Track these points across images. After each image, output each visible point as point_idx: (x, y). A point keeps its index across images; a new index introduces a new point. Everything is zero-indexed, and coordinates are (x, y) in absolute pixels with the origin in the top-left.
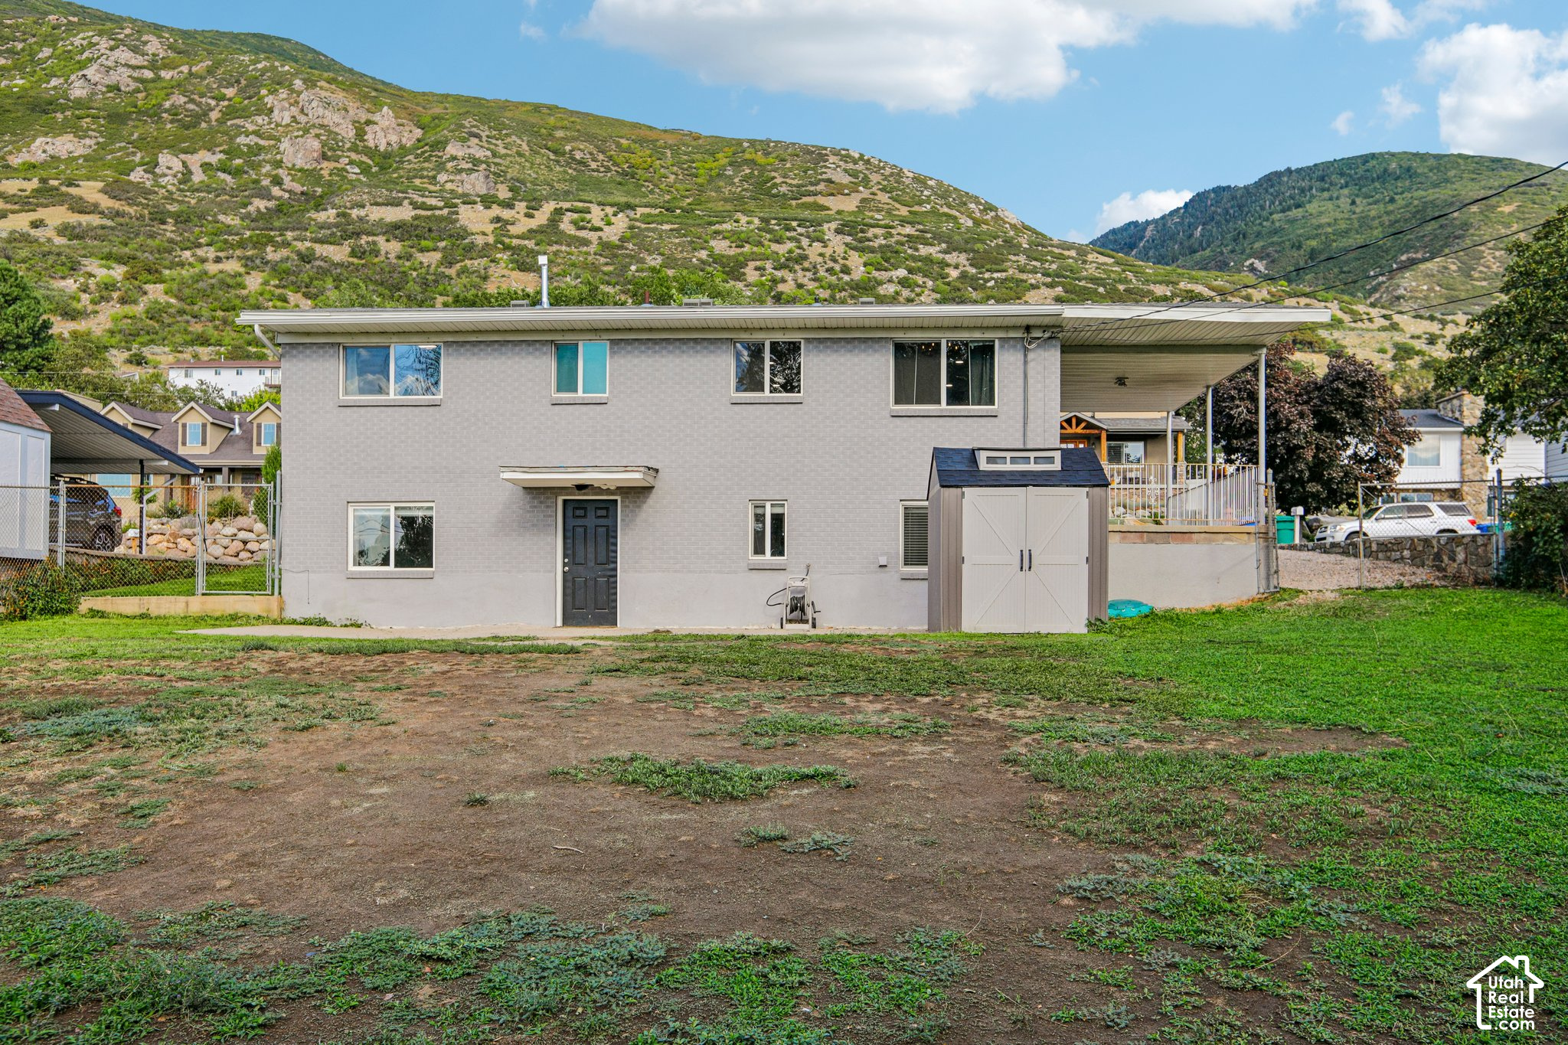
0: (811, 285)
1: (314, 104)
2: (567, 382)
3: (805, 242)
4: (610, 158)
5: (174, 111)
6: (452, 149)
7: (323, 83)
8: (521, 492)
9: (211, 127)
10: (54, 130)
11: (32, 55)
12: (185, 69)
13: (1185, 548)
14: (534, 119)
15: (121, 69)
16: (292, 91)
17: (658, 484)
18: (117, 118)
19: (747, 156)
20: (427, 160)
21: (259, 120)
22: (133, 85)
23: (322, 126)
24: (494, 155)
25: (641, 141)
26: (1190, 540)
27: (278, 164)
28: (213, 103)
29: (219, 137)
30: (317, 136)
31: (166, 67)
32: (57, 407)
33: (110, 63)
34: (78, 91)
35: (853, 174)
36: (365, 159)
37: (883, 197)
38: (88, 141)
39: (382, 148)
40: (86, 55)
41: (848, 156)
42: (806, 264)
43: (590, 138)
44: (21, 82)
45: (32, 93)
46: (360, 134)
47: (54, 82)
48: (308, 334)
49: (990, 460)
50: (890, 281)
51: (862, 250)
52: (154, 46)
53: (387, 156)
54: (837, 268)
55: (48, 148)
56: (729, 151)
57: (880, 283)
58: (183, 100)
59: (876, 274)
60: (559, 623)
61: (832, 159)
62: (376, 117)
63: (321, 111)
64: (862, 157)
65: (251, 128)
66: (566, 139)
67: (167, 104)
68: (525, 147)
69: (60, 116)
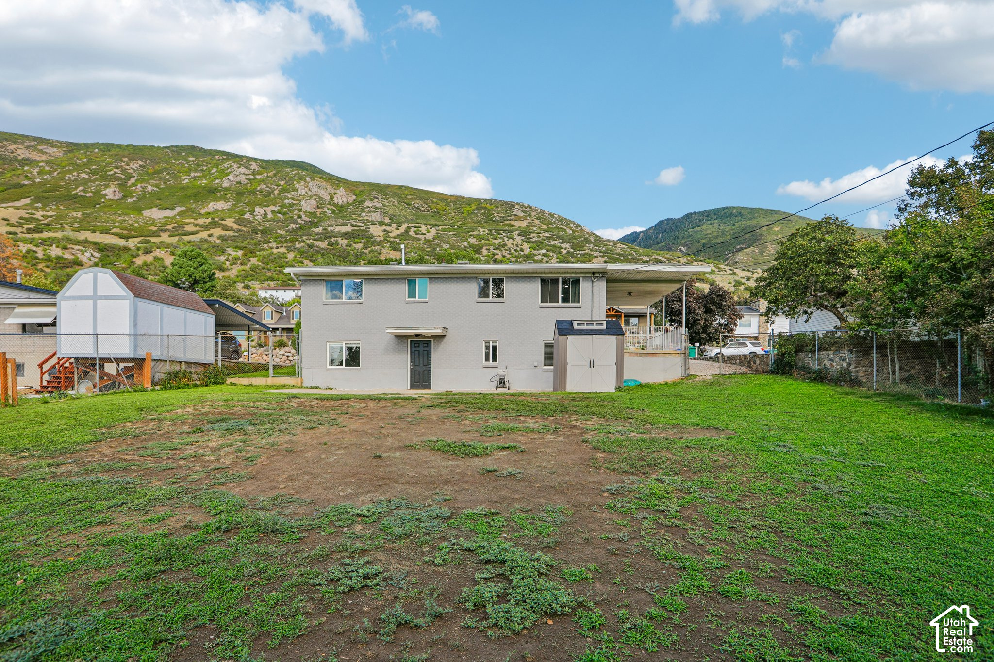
0: (508, 256)
1: (314, 187)
2: (412, 294)
3: (506, 239)
4: (429, 206)
5: (261, 191)
6: (367, 203)
7: (317, 179)
8: (394, 337)
9: (275, 197)
10: (217, 199)
11: (209, 171)
12: (265, 174)
13: (654, 359)
14: (399, 191)
15: (241, 175)
16: (306, 182)
17: (447, 334)
18: (240, 194)
19: (483, 205)
20: (357, 208)
21: (293, 193)
22: (246, 181)
23: (317, 195)
24: (384, 205)
25: (441, 200)
26: (656, 356)
27: (300, 210)
28: (276, 187)
29: (278, 201)
30: (315, 199)
31: (258, 174)
32: (217, 305)
33: (238, 173)
34: (226, 184)
35: (525, 212)
36: (333, 208)
37: (537, 221)
38: (229, 203)
39: (340, 203)
40: (229, 170)
41: (523, 205)
42: (506, 248)
43: (421, 199)
44: (205, 182)
45: (209, 186)
46: (332, 198)
47: (217, 181)
48: (311, 276)
49: (578, 325)
50: (539, 254)
51: (529, 242)
52: (254, 166)
53: (342, 206)
54: (519, 249)
55: (215, 206)
56: (476, 203)
57: (536, 255)
58: (264, 186)
59: (534, 252)
60: (409, 388)
61: (517, 206)
62: (338, 192)
63: (317, 189)
64: (528, 206)
65: (290, 196)
66: (412, 199)
67: (259, 188)
68: (396, 202)
69: (219, 194)
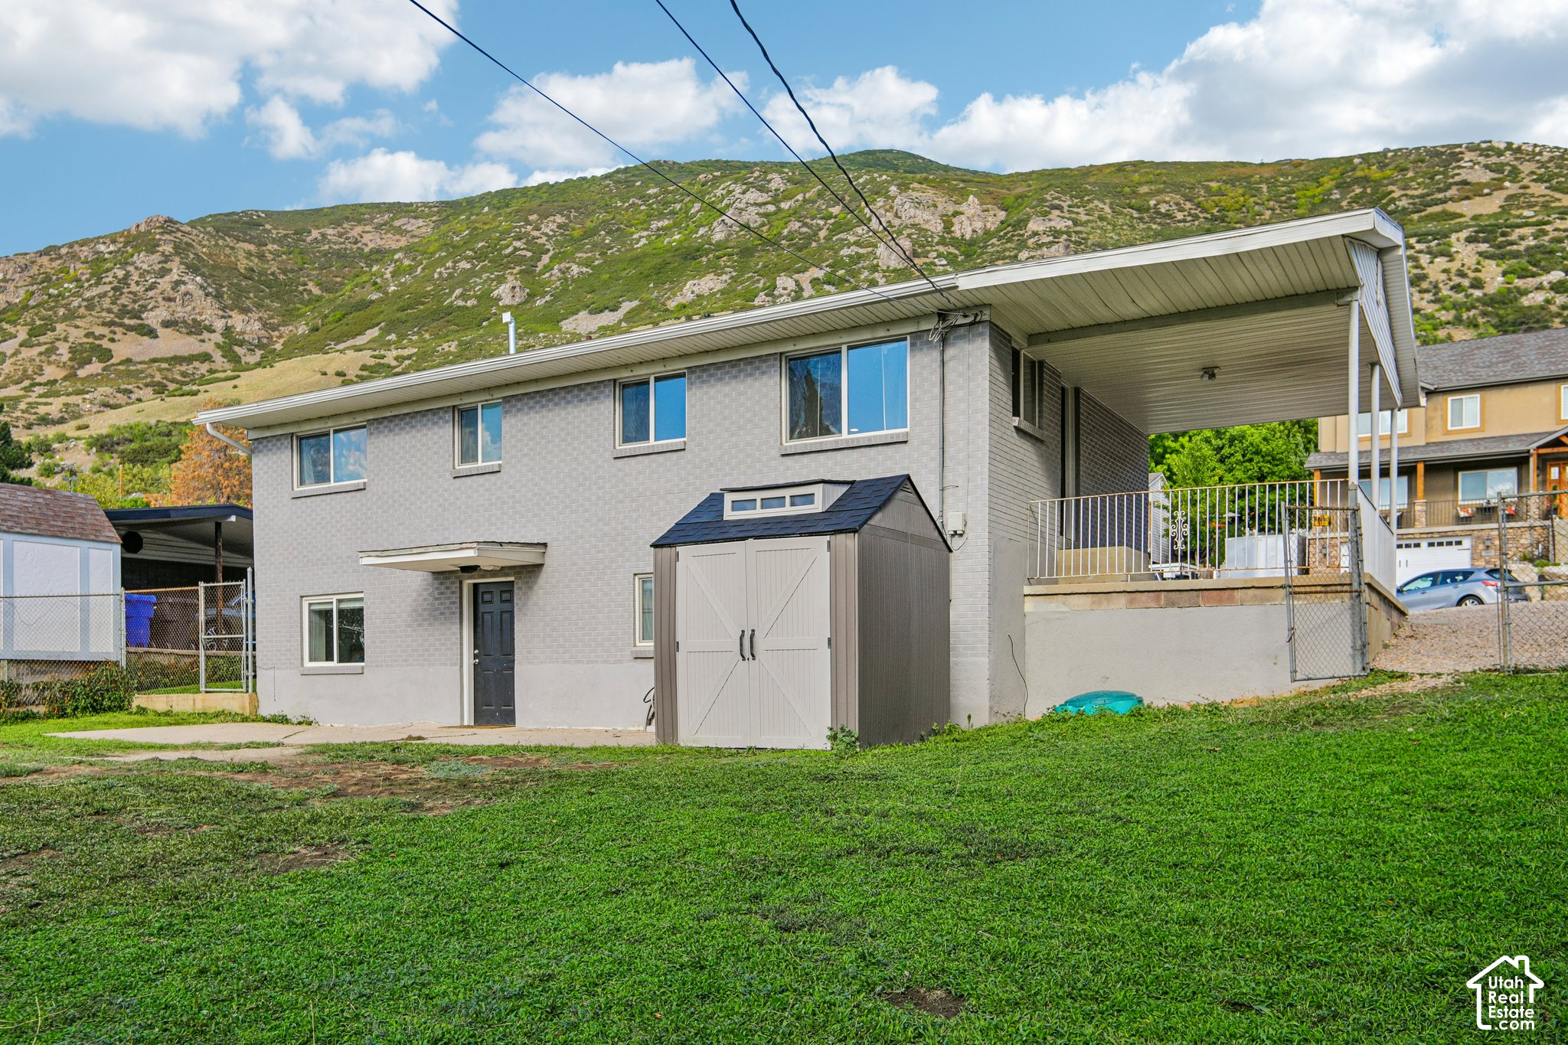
0: (1430, 309)
1: (906, 206)
2: (468, 454)
3: (1424, 259)
4: (1198, 205)
5: (790, 237)
6: (1033, 225)
7: (915, 185)
8: (430, 578)
9: (820, 246)
10: (699, 273)
11: (686, 212)
12: (800, 197)
13: (1224, 612)
14: (1116, 180)
15: (751, 209)
16: (888, 197)
18: (746, 252)
19: (1359, 173)
20: (1009, 240)
21: (859, 230)
22: (760, 220)
23: (913, 225)
24: (1076, 223)
25: (1232, 182)
26: (1231, 601)
27: (874, 268)
28: (822, 222)
29: (828, 253)
30: (909, 236)
31: (786, 198)
33: (742, 206)
34: (718, 236)
35: (1497, 169)
36: (952, 250)
37: (1539, 189)
38: (724, 277)
39: (968, 237)
40: (725, 202)
41: (1491, 148)
42: (1425, 285)
43: (1177, 188)
44: (677, 237)
45: (686, 244)
46: (948, 226)
47: (701, 231)
48: (268, 427)
49: (737, 505)
50: (1540, 288)
51: (1502, 257)
52: (776, 182)
53: (972, 243)
54: (1466, 283)
55: (695, 289)
56: (1337, 172)
57: (1524, 293)
58: (798, 224)
59: (1519, 283)
61: (1468, 156)
62: (963, 208)
63: (912, 212)
64: (1509, 146)
65: (852, 239)
66: (1151, 194)
67: (785, 232)
68: (1107, 209)
69: (704, 259)
